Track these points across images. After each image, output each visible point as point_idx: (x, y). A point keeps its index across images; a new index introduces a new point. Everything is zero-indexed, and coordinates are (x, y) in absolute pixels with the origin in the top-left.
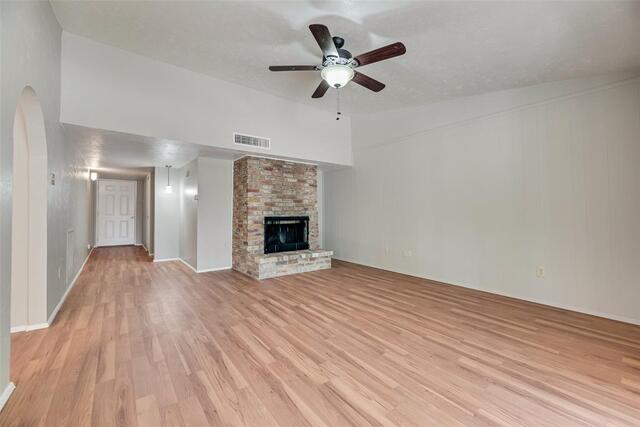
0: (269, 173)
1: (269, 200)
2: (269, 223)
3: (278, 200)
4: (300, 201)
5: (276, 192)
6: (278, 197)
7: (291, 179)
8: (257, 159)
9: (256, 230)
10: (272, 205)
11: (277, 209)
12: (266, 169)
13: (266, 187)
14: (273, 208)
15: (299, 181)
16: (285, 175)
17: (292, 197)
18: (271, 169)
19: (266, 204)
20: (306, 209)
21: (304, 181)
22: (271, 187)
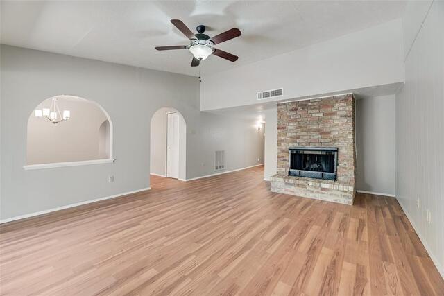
0: (294, 113)
1: (294, 134)
2: (294, 152)
3: (303, 133)
4: (328, 133)
5: (301, 127)
6: (302, 131)
7: (316, 114)
8: (284, 104)
9: (283, 157)
10: (298, 138)
11: (302, 141)
12: (292, 110)
13: (292, 124)
14: (298, 141)
15: (325, 114)
16: (309, 112)
17: (317, 130)
18: (296, 110)
19: (291, 137)
20: (335, 141)
21: (334, 114)
22: (296, 124)
